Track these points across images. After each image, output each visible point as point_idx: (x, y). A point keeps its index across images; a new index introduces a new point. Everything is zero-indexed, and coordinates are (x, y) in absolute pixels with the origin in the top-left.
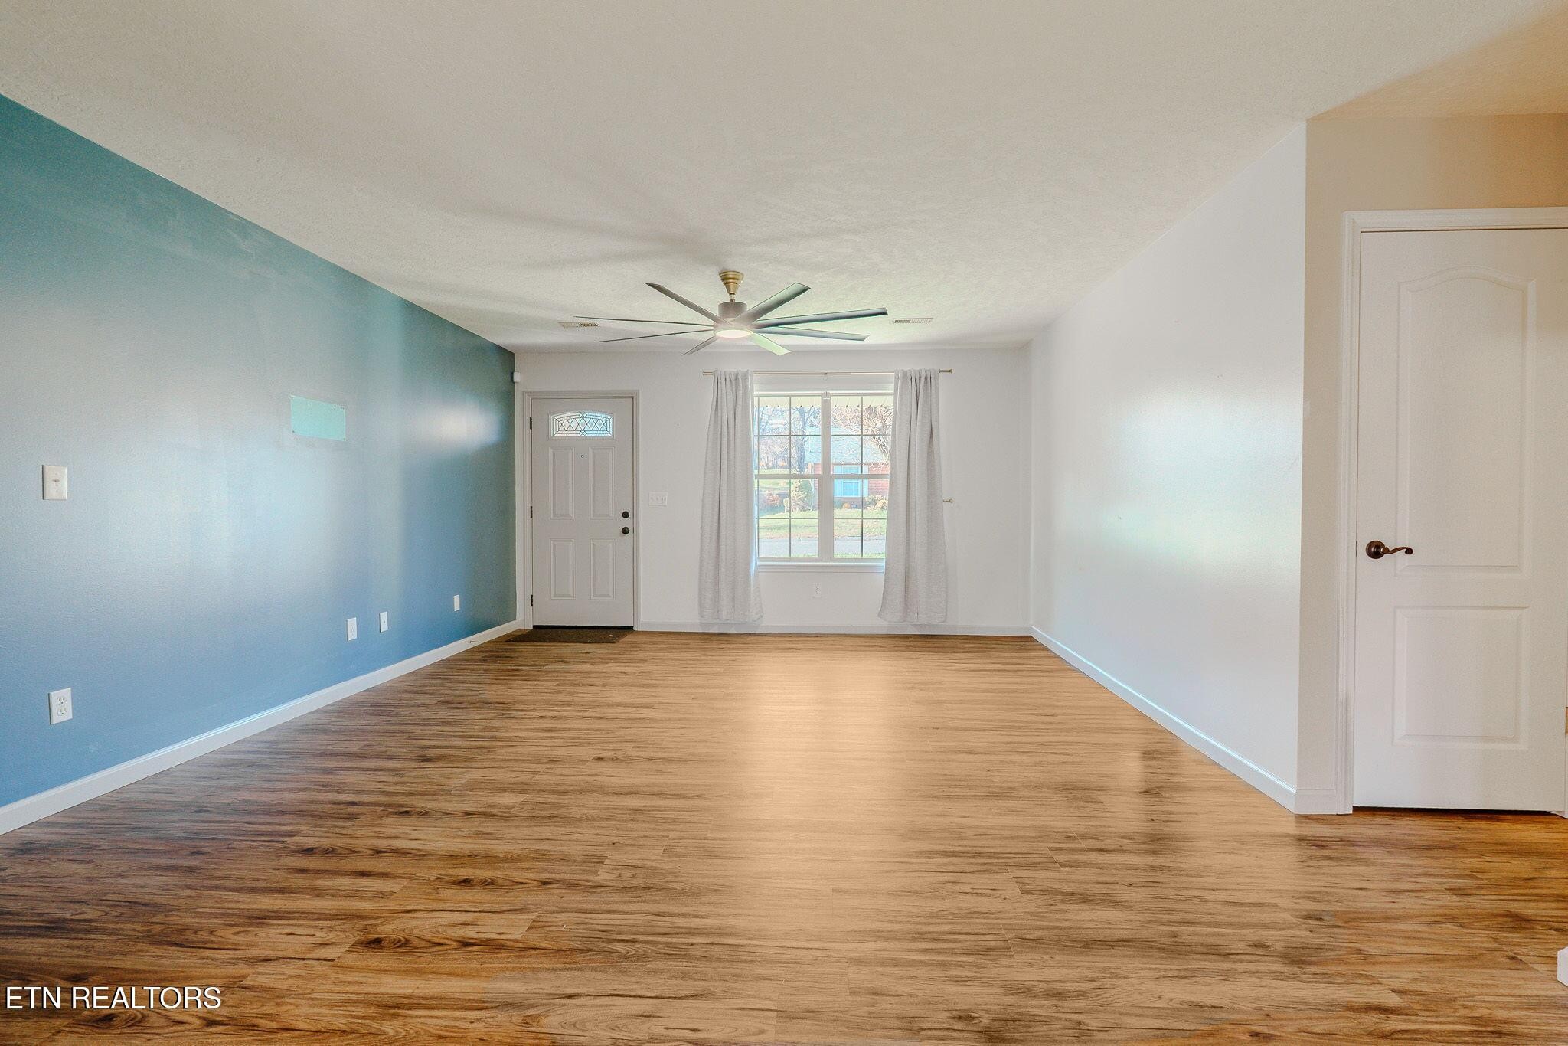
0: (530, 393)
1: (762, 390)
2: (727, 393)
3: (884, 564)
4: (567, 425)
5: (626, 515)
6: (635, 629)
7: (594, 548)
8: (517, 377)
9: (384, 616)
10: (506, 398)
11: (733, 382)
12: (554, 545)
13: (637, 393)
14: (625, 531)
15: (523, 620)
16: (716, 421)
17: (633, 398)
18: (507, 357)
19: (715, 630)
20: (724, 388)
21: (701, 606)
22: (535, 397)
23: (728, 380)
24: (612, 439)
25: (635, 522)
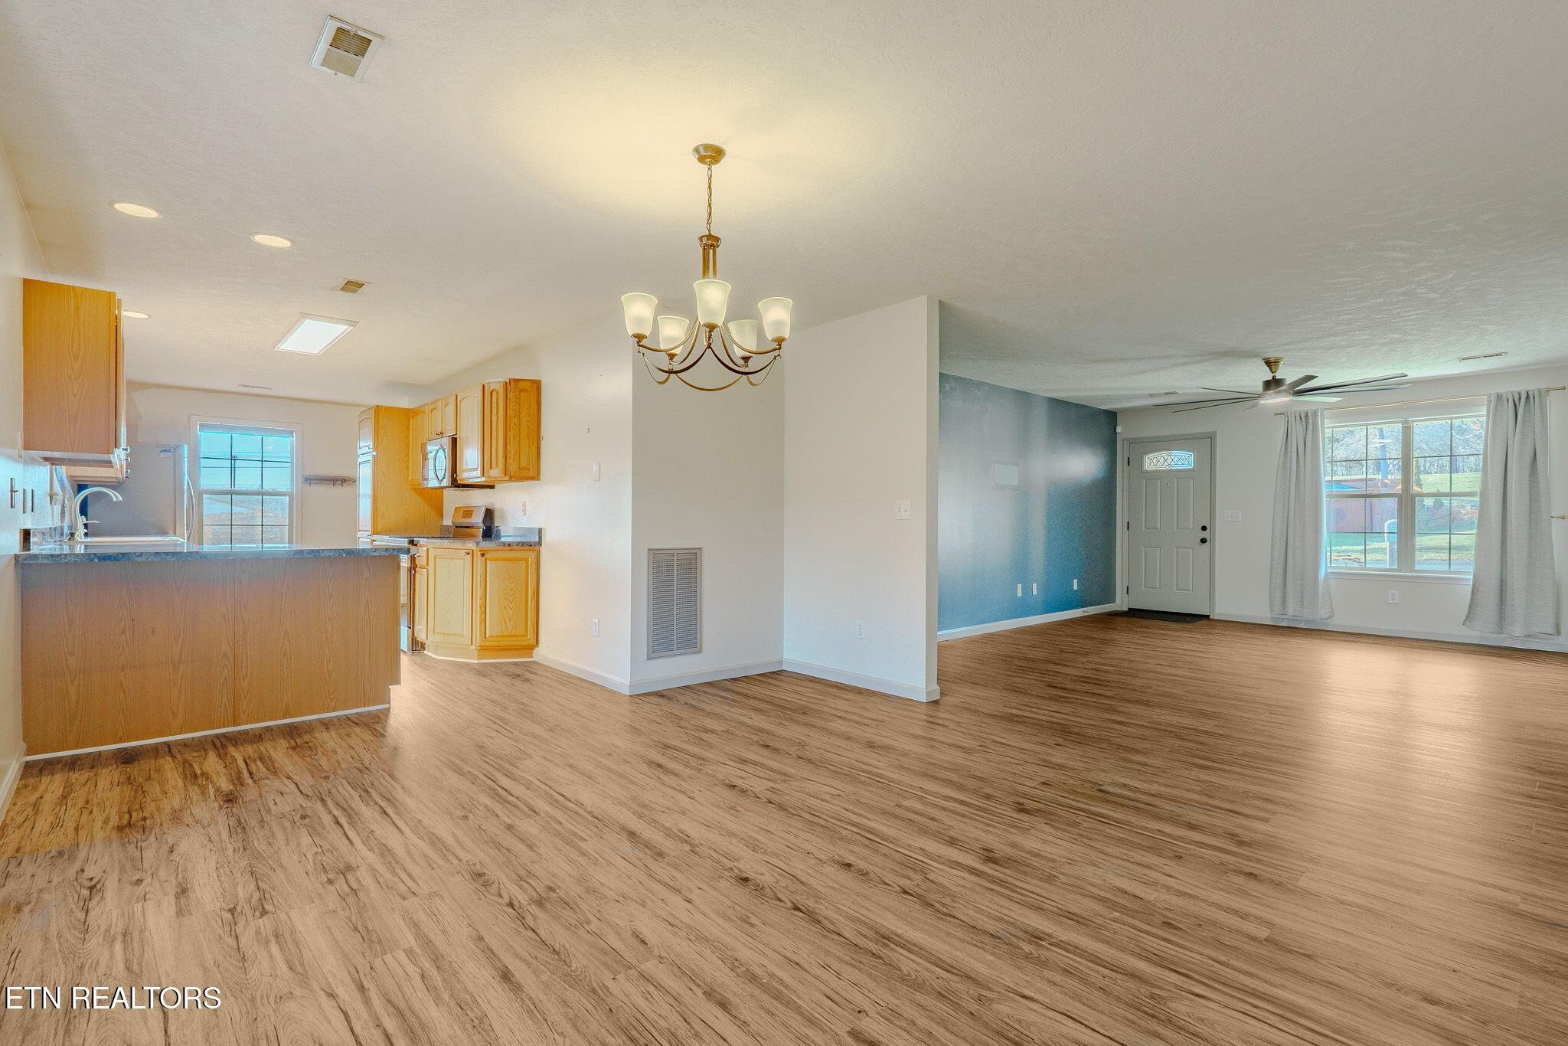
0: (1128, 440)
1: (1331, 423)
2: (1297, 430)
3: (1471, 577)
4: (1155, 461)
5: (1204, 528)
6: (1211, 617)
7: (1177, 554)
8: (1119, 429)
9: (1035, 585)
10: (1110, 446)
11: (1303, 419)
12: (1145, 550)
13: (1215, 433)
14: (1203, 541)
15: (1121, 603)
16: (1286, 453)
17: (1211, 438)
18: (1112, 416)
19: (1284, 624)
20: (1294, 423)
21: (1271, 603)
22: (1133, 442)
23: (1298, 418)
24: (1193, 470)
25: (1213, 534)
